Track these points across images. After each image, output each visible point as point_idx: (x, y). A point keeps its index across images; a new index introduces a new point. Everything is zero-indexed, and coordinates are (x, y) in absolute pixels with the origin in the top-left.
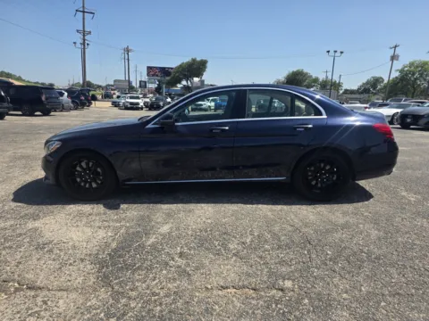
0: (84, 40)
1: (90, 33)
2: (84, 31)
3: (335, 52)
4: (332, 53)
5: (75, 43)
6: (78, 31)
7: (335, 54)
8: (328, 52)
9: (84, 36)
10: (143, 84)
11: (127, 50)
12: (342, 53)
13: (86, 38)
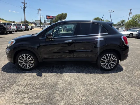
0: (24, 6)
1: (26, 3)
2: (24, 3)
3: (111, 11)
4: (110, 12)
5: (21, 7)
6: (22, 3)
7: (111, 12)
8: (109, 11)
9: (24, 4)
10: (45, 22)
11: (40, 10)
12: (114, 11)
13: (25, 5)
